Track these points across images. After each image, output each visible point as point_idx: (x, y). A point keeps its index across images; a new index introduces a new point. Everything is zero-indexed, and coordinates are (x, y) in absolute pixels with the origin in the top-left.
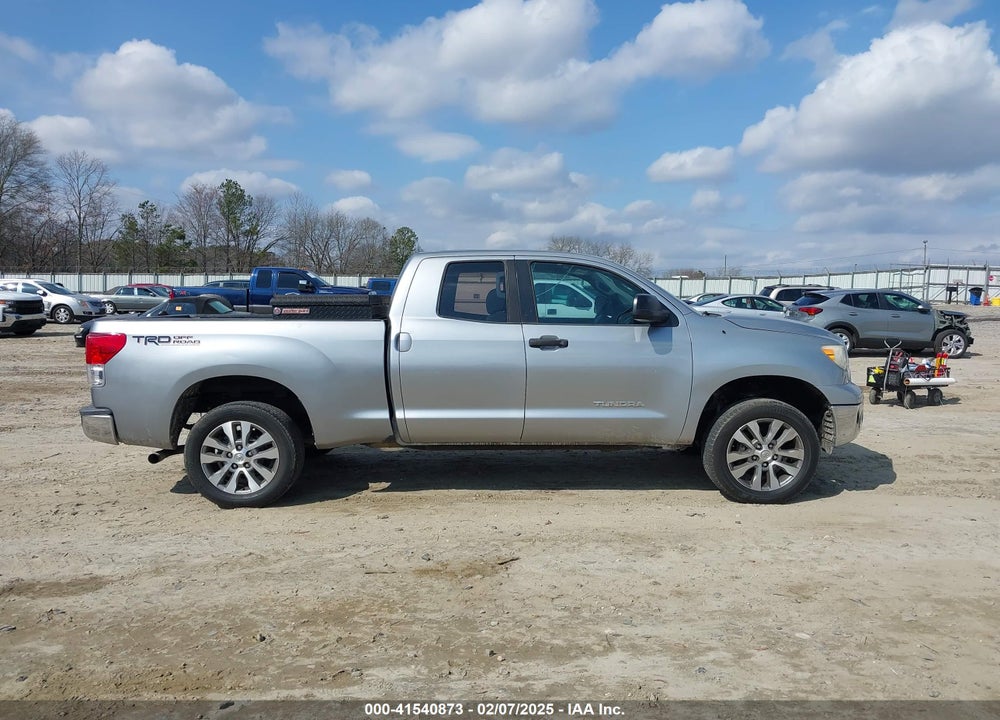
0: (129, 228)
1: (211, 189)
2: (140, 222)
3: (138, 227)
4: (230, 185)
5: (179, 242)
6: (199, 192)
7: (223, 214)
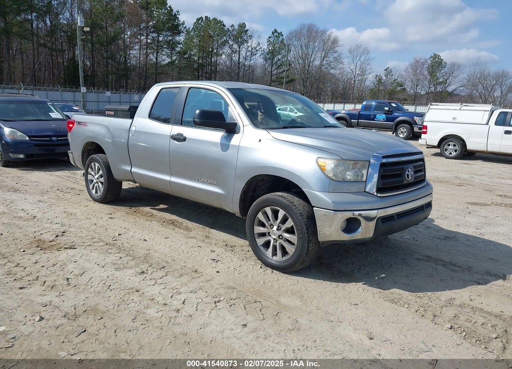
0: (378, 81)
1: (424, 59)
2: (384, 78)
3: (383, 81)
4: (435, 56)
5: (399, 88)
6: (417, 62)
7: (429, 73)
